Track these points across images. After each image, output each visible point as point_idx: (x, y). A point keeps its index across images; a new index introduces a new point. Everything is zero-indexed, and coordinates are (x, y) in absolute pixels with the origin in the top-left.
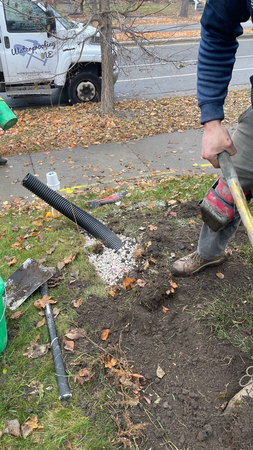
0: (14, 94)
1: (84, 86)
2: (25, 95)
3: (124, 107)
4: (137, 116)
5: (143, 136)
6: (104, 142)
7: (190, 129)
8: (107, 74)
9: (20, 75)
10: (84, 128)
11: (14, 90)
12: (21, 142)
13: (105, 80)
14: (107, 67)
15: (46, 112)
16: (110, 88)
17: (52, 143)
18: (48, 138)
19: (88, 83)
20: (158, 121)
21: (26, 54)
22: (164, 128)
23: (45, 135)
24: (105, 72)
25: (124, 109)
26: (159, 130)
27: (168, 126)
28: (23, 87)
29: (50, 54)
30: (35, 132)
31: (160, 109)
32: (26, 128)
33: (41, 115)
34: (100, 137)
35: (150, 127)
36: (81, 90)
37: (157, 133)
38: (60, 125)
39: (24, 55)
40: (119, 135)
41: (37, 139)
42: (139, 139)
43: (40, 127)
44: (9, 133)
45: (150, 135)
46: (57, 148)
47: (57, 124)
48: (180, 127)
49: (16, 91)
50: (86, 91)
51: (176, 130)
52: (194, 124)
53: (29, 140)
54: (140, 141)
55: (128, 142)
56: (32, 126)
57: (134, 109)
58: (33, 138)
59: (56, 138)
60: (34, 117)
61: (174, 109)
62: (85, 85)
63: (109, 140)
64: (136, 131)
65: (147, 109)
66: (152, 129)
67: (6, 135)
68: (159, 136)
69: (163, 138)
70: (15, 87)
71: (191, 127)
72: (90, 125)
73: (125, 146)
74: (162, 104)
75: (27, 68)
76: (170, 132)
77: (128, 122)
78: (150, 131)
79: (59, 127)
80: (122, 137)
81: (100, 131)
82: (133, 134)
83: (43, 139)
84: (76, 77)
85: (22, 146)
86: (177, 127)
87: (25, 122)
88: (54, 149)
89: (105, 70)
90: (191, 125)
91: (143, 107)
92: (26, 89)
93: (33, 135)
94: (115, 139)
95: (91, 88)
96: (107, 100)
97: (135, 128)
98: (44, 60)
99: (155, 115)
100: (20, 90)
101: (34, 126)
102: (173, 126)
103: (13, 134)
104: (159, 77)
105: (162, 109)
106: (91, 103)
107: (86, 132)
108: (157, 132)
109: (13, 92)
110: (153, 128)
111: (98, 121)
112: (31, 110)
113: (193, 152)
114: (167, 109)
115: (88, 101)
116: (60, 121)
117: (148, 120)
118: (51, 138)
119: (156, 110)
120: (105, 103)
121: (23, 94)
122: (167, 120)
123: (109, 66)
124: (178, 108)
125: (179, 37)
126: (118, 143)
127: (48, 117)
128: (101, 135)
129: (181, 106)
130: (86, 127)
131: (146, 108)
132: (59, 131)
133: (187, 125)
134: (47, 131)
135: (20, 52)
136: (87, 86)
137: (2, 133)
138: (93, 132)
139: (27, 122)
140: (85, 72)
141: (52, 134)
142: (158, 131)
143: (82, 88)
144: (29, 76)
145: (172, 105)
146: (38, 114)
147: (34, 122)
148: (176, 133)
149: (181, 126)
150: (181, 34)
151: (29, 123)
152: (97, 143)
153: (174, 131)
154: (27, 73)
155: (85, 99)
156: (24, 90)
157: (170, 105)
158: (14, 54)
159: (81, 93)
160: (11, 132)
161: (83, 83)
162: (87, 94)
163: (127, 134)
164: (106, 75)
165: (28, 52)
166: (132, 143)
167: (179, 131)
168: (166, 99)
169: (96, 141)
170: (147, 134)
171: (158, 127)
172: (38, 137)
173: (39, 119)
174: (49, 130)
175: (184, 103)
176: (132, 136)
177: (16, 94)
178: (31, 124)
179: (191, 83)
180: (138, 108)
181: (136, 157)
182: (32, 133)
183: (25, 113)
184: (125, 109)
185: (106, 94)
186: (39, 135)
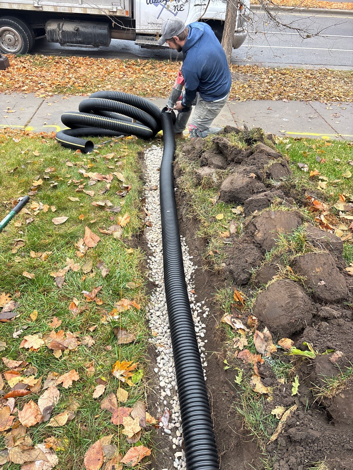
0: (141, 43)
2: (151, 45)
3: (241, 71)
4: (249, 81)
5: (246, 99)
7: (296, 100)
8: (228, 34)
9: (151, 25)
11: (142, 39)
12: (134, 87)
13: (225, 39)
14: (229, 26)
15: (166, 65)
17: (160, 91)
18: (158, 87)
20: (267, 88)
21: (159, 5)
22: (270, 95)
23: (157, 84)
24: (226, 31)
25: (240, 72)
26: (264, 96)
27: (274, 95)
28: (151, 37)
29: (182, 8)
30: (149, 80)
31: (276, 77)
32: (143, 75)
33: (160, 67)
35: (257, 92)
37: (261, 99)
38: (174, 77)
39: (157, 6)
41: (149, 86)
42: (241, 101)
43: (155, 77)
44: (127, 77)
45: (253, 99)
46: (163, 97)
47: (171, 76)
48: (286, 97)
49: (144, 41)
51: (282, 99)
52: (302, 97)
53: (141, 86)
54: (242, 103)
55: (230, 101)
56: (148, 75)
57: (251, 74)
58: (146, 85)
59: (165, 88)
60: (153, 67)
61: (290, 80)
64: (242, 93)
65: (264, 76)
66: (257, 94)
67: (124, 79)
68: (262, 101)
69: (266, 104)
70: (144, 37)
71: (298, 98)
74: (281, 74)
75: (158, 18)
76: (274, 99)
77: (238, 84)
78: (255, 96)
79: (172, 79)
82: (237, 96)
83: (154, 87)
85: (134, 89)
86: (283, 97)
87: (144, 70)
88: (161, 97)
89: (227, 29)
90: (299, 96)
91: (260, 74)
92: (153, 40)
93: (147, 82)
97: (241, 91)
98: (175, 13)
99: (268, 83)
100: (148, 40)
101: (150, 75)
102: (280, 95)
103: (130, 79)
104: (294, 48)
105: (279, 78)
109: (141, 41)
110: (260, 93)
112: (154, 61)
113: (287, 120)
114: (283, 79)
116: (175, 74)
117: (258, 85)
118: (162, 87)
119: (272, 78)
121: (149, 44)
122: (277, 89)
123: (231, 26)
124: (295, 79)
125: (337, 9)
127: (166, 69)
129: (299, 78)
132: (170, 82)
133: (295, 96)
134: (160, 81)
135: (154, 2)
137: (121, 77)
139: (146, 71)
141: (163, 84)
142: (262, 97)
144: (159, 27)
145: (291, 76)
146: (158, 65)
147: (152, 72)
148: (280, 102)
149: (288, 96)
150: (340, 6)
151: (147, 72)
153: (279, 100)
154: (157, 24)
156: (151, 40)
157: (288, 75)
158: (148, 3)
160: (129, 77)
164: (226, 34)
165: (162, 3)
166: (233, 103)
167: (284, 100)
168: (288, 70)
170: (251, 98)
171: (264, 93)
172: (151, 84)
173: (157, 70)
174: (162, 80)
175: (304, 76)
176: (236, 97)
177: (143, 43)
178: (148, 73)
179: (325, 58)
180: (255, 74)
181: (231, 116)
182: (146, 80)
183: (147, 63)
184: (242, 73)
186: (152, 83)
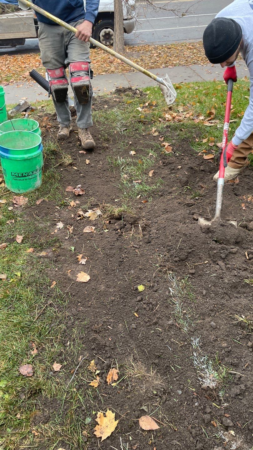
1: (105, 32)
3: (135, 50)
4: (142, 56)
6: (108, 73)
7: (179, 66)
10: (97, 63)
14: (118, 14)
16: (120, 32)
19: (109, 29)
20: (156, 60)
22: (158, 64)
24: (116, 19)
25: (134, 51)
26: (153, 66)
27: (161, 64)
31: (163, 51)
34: (107, 70)
36: (103, 36)
40: (122, 68)
48: (171, 64)
50: (107, 37)
51: (167, 66)
52: (184, 63)
57: (143, 52)
61: (175, 52)
62: (107, 31)
63: (112, 72)
71: (180, 64)
72: (102, 61)
73: (123, 76)
74: (168, 48)
76: (162, 67)
80: (123, 70)
81: (108, 65)
84: (99, 24)
89: (117, 17)
91: (151, 50)
94: (117, 71)
95: (111, 34)
96: (118, 42)
99: (156, 56)
102: (166, 63)
106: (110, 47)
107: (97, 66)
108: (151, 67)
111: (109, 58)
115: (108, 45)
117: (149, 59)
119: (160, 52)
120: (116, 44)
122: (164, 59)
124: (179, 51)
126: (119, 74)
128: (108, 68)
129: (182, 49)
130: (99, 62)
131: (153, 51)
133: (178, 63)
136: (108, 32)
138: (102, 66)
140: (107, 21)
143: (104, 34)
149: (173, 64)
152: (103, 73)
153: (165, 67)
155: (106, 43)
157: (173, 49)
159: (103, 38)
161: (105, 30)
162: (108, 39)
163: (128, 68)
166: (129, 74)
167: (170, 67)
168: (174, 45)
169: (103, 72)
175: (186, 48)
176: (131, 69)
180: (146, 51)
181: (128, 83)
185: (117, 37)
